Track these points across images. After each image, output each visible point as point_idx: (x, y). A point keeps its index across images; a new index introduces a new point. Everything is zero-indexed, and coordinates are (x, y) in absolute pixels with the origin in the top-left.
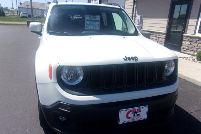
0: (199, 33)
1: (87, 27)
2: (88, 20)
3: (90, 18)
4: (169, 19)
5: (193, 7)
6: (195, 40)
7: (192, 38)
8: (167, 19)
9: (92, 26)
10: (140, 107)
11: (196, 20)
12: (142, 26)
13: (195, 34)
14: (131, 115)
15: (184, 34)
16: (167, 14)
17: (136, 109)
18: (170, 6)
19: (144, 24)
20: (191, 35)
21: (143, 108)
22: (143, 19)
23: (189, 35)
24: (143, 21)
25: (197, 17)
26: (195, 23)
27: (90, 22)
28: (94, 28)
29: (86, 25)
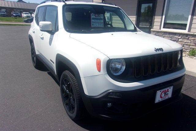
0: (163, 28)
1: (93, 25)
2: (93, 19)
3: (95, 16)
4: (137, 16)
5: (157, 6)
6: (161, 34)
7: (158, 32)
8: (135, 17)
9: (97, 24)
10: (168, 88)
11: (161, 17)
12: (112, 23)
13: (160, 29)
14: (163, 95)
15: (152, 30)
16: (135, 12)
17: (166, 89)
18: (137, 4)
19: (113, 21)
20: (158, 30)
21: (170, 88)
22: (113, 16)
23: (156, 30)
24: (112, 18)
25: (161, 15)
26: (160, 20)
27: (95, 20)
28: (100, 26)
29: (92, 24)
